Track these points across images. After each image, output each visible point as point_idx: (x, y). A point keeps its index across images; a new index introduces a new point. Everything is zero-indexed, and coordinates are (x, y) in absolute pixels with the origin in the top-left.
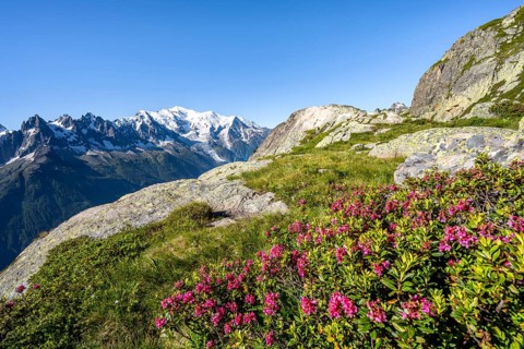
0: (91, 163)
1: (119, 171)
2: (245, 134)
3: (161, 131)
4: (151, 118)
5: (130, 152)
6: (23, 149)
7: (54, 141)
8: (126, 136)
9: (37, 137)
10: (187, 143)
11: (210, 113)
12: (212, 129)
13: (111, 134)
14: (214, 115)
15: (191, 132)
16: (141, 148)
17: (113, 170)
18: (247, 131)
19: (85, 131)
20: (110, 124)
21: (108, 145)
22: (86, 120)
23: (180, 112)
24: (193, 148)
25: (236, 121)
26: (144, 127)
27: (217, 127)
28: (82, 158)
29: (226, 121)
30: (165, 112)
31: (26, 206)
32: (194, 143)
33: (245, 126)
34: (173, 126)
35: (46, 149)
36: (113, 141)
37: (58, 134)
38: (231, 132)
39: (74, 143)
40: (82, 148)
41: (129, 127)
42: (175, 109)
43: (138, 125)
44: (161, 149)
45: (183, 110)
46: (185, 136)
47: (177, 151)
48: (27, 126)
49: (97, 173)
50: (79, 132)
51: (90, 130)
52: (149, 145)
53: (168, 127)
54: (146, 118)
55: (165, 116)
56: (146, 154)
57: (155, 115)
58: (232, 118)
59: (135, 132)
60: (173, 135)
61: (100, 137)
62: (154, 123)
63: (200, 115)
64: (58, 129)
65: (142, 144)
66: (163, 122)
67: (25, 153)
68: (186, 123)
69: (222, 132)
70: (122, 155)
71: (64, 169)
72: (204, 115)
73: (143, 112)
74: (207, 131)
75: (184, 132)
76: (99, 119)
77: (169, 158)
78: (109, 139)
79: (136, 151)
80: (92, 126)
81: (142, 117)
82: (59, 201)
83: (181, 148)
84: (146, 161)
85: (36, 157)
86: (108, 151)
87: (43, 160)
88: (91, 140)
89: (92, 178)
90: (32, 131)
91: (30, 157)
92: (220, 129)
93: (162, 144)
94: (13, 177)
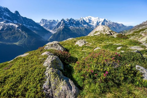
0: (71, 29)
1: (75, 31)
2: (106, 24)
3: (85, 22)
4: (83, 19)
5: (78, 27)
6: (61, 25)
7: (66, 24)
8: (78, 23)
9: (63, 23)
10: (90, 26)
11: (98, 18)
12: (97, 22)
13: (75, 23)
14: (99, 18)
15: (92, 23)
16: (80, 26)
17: (74, 31)
18: (107, 23)
19: (70, 22)
20: (75, 21)
21: (74, 25)
22: (71, 19)
23: (90, 18)
24: (91, 27)
25: (105, 20)
26: (81, 21)
27: (99, 22)
28: (69, 28)
29: (102, 20)
30: (86, 18)
31: (61, 36)
32: (92, 26)
33: (107, 22)
34: (88, 21)
35: (64, 25)
36: (75, 25)
37: (66, 23)
38: (102, 23)
39: (68, 24)
40: (69, 26)
41: (78, 21)
42: (89, 17)
43: (80, 21)
44: (84, 27)
45: (91, 17)
46: (90, 24)
47: (88, 28)
48: (62, 21)
49: (71, 31)
50: (69, 22)
51: (71, 22)
52: (82, 26)
53: (87, 22)
54: (82, 19)
55: (86, 19)
56: (81, 28)
57: (84, 19)
58: (104, 19)
59: (79, 23)
60: (88, 24)
61: (73, 23)
62: (84, 20)
63: (95, 18)
64: (66, 21)
65: (80, 25)
66: (86, 20)
67: (61, 26)
68: (91, 20)
69: (100, 23)
70: (76, 28)
71: (67, 30)
72: (96, 18)
73: (82, 18)
74: (96, 23)
75: (90, 23)
76: (73, 19)
77: (86, 29)
78: (74, 24)
79: (79, 27)
80: (72, 21)
81: (81, 19)
82: (65, 36)
83: (88, 27)
84: (81, 29)
85: (63, 27)
86: (74, 27)
87: (63, 28)
88: (71, 24)
89: (70, 32)
90: (62, 22)
91: (62, 27)
92: (100, 22)
93: (85, 26)
94: (59, 30)
